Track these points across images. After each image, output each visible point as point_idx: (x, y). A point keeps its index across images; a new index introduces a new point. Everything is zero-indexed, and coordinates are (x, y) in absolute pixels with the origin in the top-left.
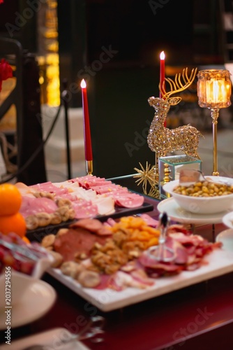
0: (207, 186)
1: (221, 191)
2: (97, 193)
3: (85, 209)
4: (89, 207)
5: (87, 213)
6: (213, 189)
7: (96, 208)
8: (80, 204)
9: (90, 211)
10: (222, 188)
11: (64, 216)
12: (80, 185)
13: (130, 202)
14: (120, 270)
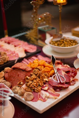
0: (66, 41)
1: (72, 43)
2: (15, 46)
3: (13, 55)
4: (14, 54)
5: (14, 57)
6: (69, 42)
7: (18, 54)
8: (10, 53)
9: (15, 56)
10: (72, 42)
11: (5, 60)
12: (5, 42)
13: (31, 50)
14: (42, 89)
